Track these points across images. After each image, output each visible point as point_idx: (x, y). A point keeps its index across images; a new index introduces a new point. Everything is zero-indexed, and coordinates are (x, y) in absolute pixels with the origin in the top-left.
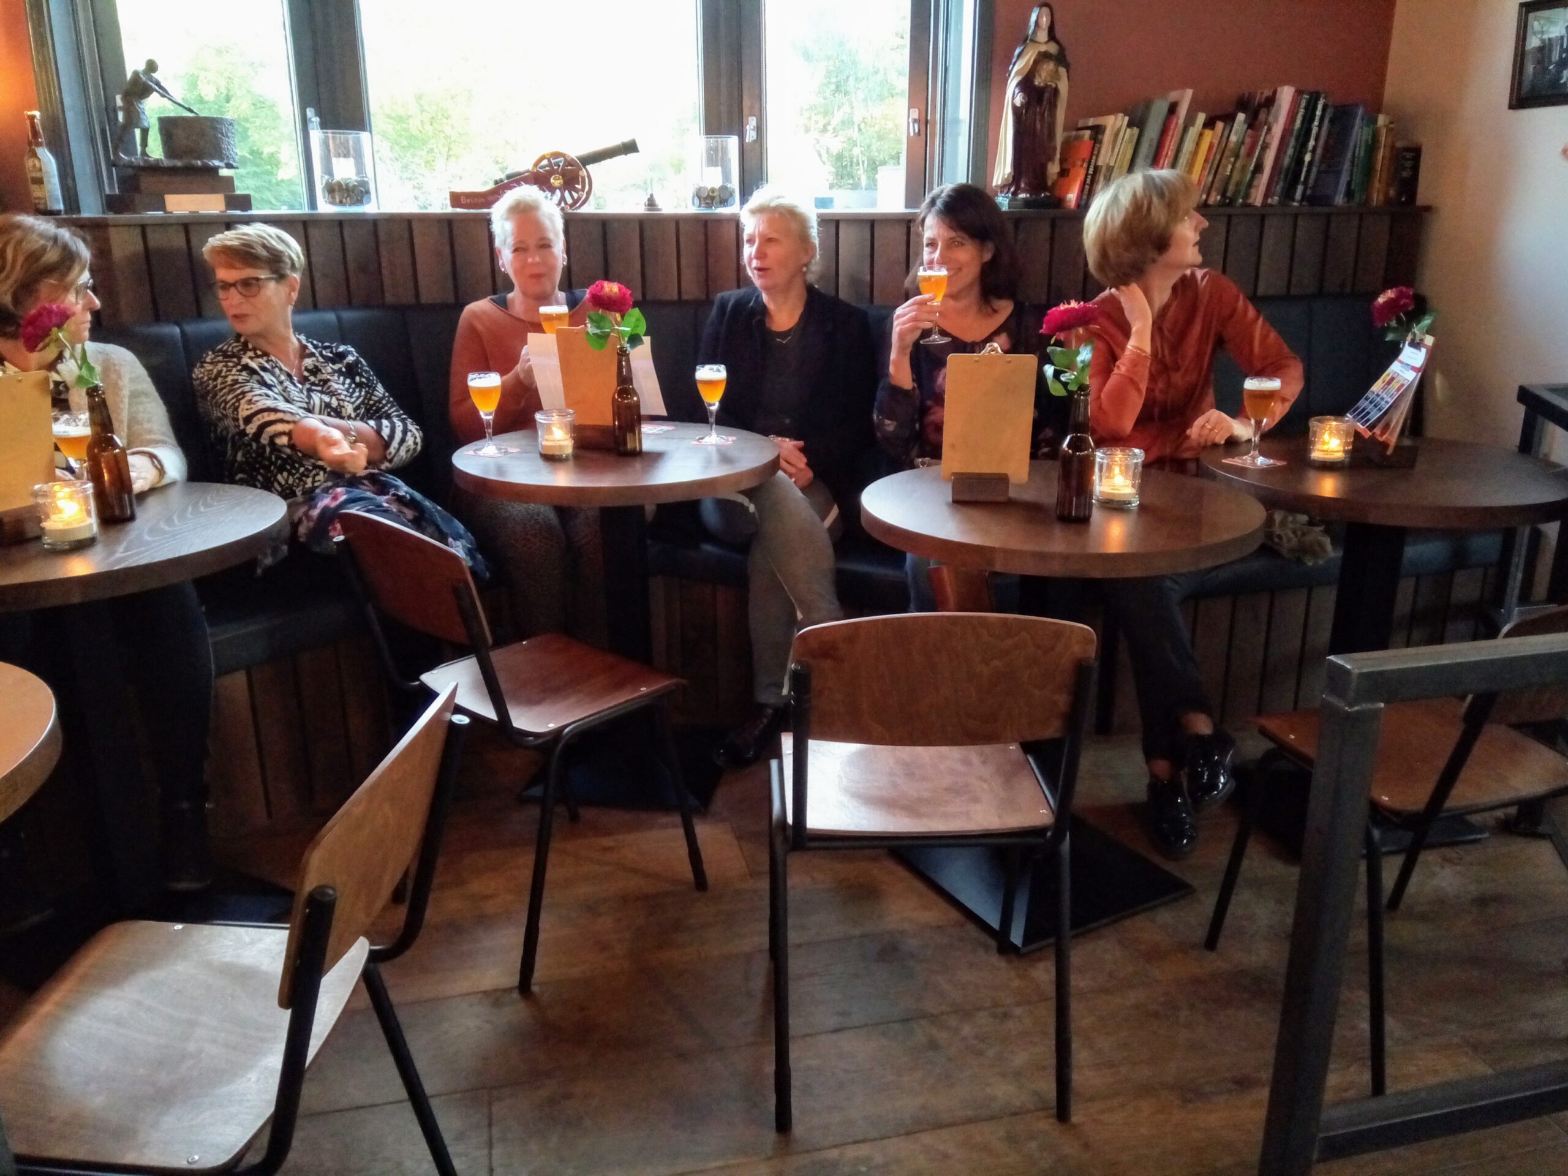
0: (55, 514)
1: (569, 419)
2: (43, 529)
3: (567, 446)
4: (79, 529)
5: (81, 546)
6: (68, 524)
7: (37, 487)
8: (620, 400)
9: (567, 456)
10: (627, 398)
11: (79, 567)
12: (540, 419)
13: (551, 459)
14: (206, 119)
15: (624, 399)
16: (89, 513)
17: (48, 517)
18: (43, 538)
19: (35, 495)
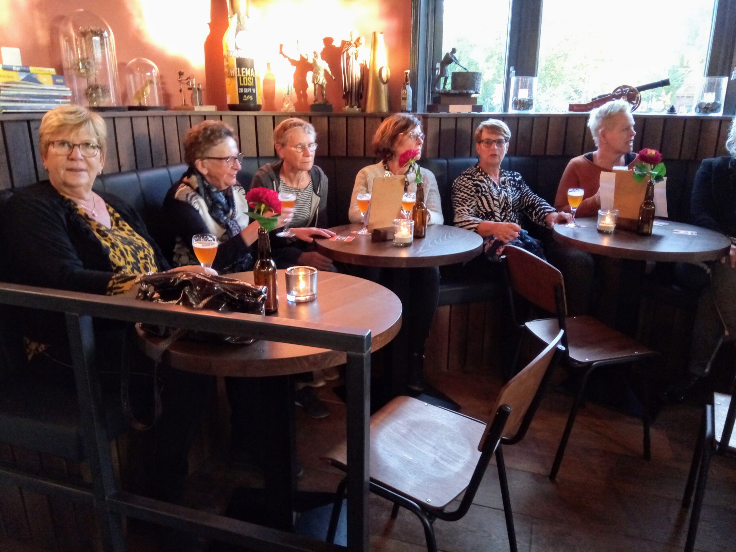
0: (399, 231)
1: (616, 214)
2: (394, 237)
3: (612, 227)
4: (407, 239)
5: (407, 245)
6: (403, 236)
7: (395, 220)
8: (645, 207)
9: (611, 232)
10: (648, 207)
11: (404, 254)
12: (601, 213)
13: (602, 232)
14: (471, 73)
15: (646, 207)
16: (411, 233)
17: (397, 232)
18: (394, 240)
19: (394, 223)
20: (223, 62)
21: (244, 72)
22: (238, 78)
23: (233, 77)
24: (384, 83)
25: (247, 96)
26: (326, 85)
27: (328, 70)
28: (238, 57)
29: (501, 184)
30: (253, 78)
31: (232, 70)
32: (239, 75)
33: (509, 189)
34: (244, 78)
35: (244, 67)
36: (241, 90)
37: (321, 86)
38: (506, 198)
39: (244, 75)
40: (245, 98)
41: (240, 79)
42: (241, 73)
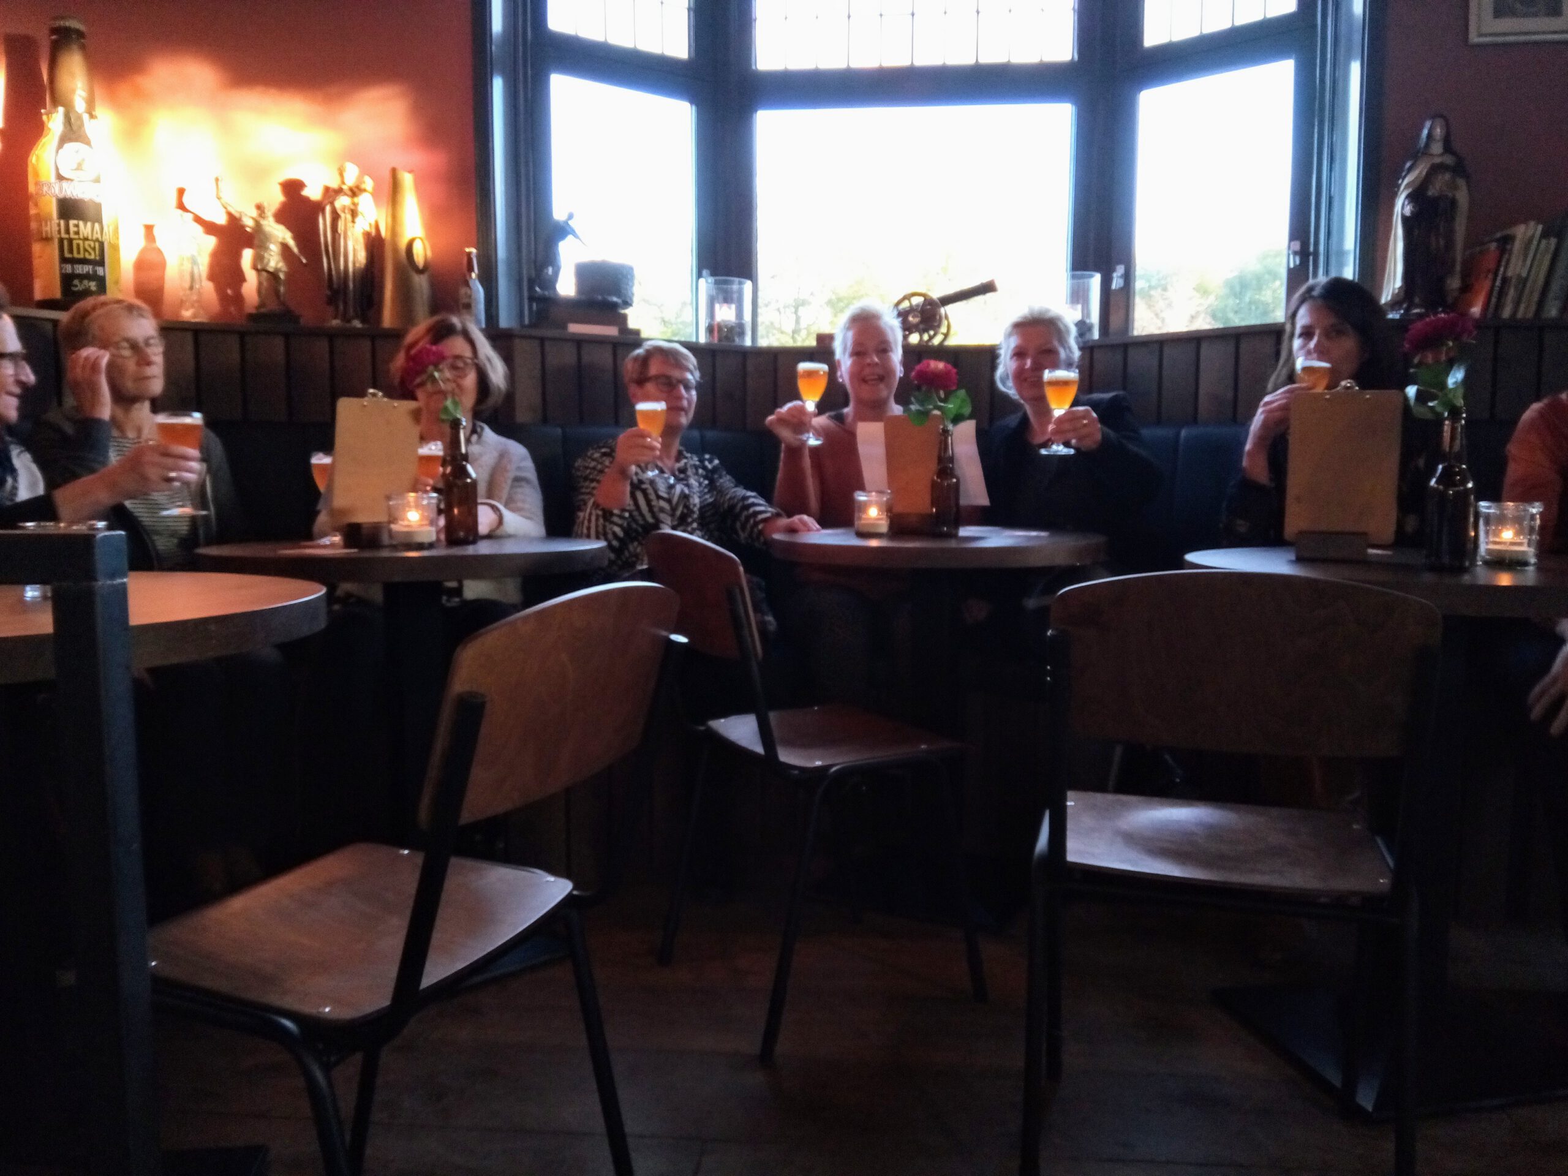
1: (887, 499)
3: (881, 522)
4: (419, 532)
5: (421, 548)
8: (938, 482)
9: (883, 529)
10: (946, 482)
17: (396, 521)
20: (27, 208)
21: (76, 229)
22: (61, 241)
23: (47, 239)
24: (420, 272)
25: (81, 282)
26: (287, 274)
27: (291, 243)
28: (61, 196)
29: (677, 473)
30: (97, 245)
31: (46, 225)
32: (64, 235)
33: (693, 481)
34: (75, 242)
35: (75, 219)
36: (68, 268)
37: (274, 275)
38: (685, 497)
39: (76, 237)
40: (76, 286)
41: (66, 244)
42: (67, 231)
